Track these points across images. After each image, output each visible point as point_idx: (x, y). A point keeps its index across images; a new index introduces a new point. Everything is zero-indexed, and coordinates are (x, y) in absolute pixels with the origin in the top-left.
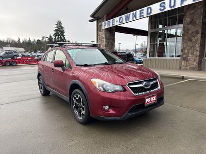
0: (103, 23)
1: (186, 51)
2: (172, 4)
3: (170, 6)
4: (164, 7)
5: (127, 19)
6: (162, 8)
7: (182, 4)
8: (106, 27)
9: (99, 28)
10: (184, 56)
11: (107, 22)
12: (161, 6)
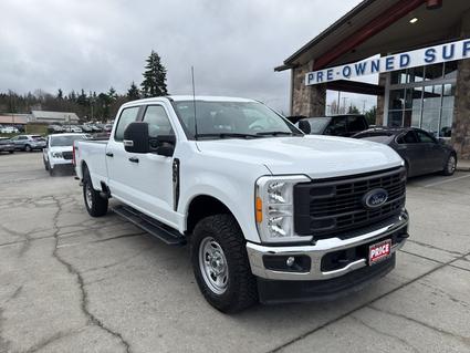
0: (307, 75)
1: (462, 127)
2: (448, 54)
3: (444, 57)
4: (433, 57)
5: (360, 70)
6: (430, 59)
7: (464, 54)
8: (314, 82)
9: (296, 84)
10: (459, 135)
11: (315, 73)
12: (427, 54)
